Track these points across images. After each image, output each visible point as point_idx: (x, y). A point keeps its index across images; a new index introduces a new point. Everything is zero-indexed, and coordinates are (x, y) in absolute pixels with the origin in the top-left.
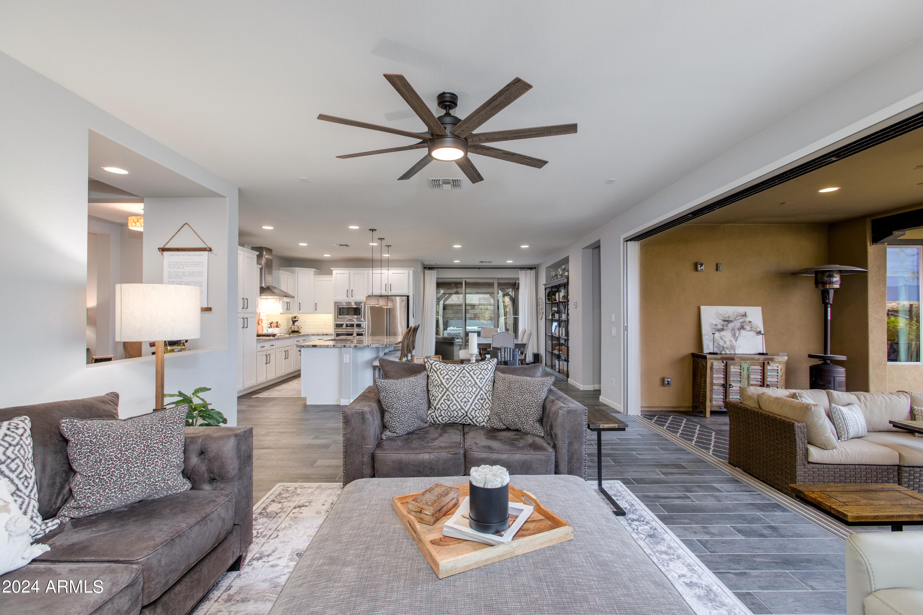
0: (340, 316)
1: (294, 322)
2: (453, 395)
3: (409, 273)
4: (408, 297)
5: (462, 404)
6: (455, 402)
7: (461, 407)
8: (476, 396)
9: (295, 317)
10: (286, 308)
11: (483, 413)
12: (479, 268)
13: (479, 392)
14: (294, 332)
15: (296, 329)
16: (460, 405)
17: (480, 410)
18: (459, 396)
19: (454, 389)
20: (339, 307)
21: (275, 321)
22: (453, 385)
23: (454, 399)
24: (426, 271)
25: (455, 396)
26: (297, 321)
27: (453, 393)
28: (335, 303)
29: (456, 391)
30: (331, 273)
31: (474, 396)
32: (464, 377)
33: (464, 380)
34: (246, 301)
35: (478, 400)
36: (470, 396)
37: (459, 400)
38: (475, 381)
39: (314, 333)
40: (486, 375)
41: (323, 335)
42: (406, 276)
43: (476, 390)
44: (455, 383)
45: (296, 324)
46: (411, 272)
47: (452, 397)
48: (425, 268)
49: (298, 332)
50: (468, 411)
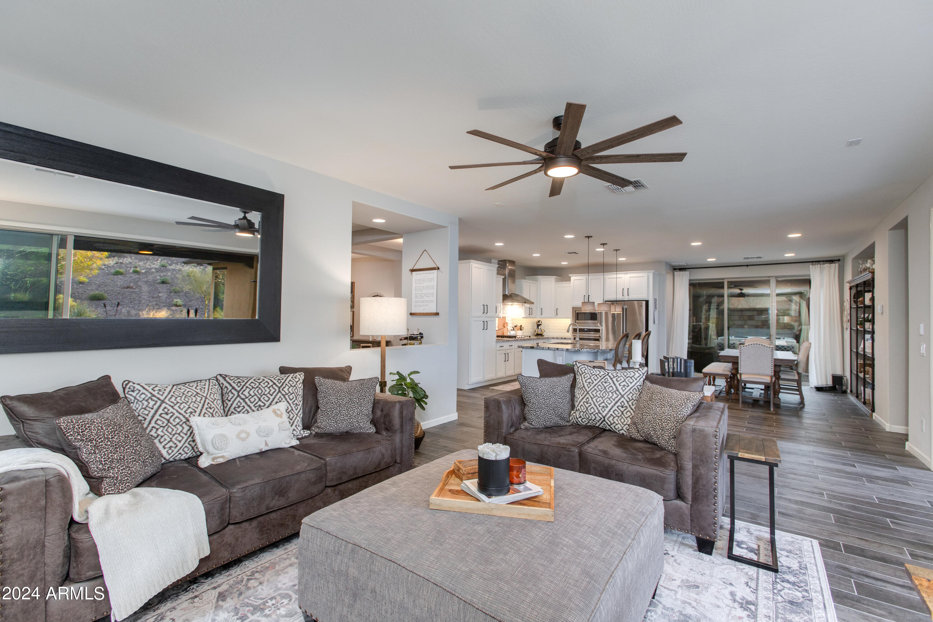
0: (577, 321)
1: (538, 326)
2: (592, 398)
3: (648, 276)
4: (647, 302)
5: (600, 409)
6: (593, 405)
7: (599, 411)
8: (616, 403)
9: (539, 321)
10: (528, 313)
11: (622, 420)
12: (747, 266)
13: (620, 399)
14: (538, 335)
15: (539, 333)
16: (598, 409)
17: (619, 417)
18: (598, 400)
19: (594, 393)
20: (577, 312)
21: (519, 325)
22: (593, 389)
23: (592, 403)
24: (676, 273)
25: (594, 400)
26: (541, 324)
27: (592, 396)
28: (573, 308)
29: (595, 395)
30: (569, 279)
31: (614, 402)
32: (606, 383)
33: (605, 385)
34: (485, 307)
35: (618, 407)
36: (609, 402)
37: (597, 405)
38: (617, 388)
39: (554, 337)
40: (631, 383)
41: (562, 338)
42: (645, 279)
43: (617, 397)
44: (596, 387)
45: (540, 327)
46: (651, 275)
47: (591, 401)
48: (675, 269)
49: (541, 335)
50: (606, 416)
